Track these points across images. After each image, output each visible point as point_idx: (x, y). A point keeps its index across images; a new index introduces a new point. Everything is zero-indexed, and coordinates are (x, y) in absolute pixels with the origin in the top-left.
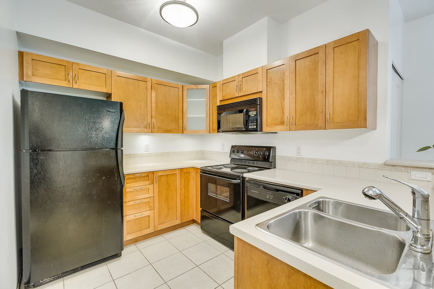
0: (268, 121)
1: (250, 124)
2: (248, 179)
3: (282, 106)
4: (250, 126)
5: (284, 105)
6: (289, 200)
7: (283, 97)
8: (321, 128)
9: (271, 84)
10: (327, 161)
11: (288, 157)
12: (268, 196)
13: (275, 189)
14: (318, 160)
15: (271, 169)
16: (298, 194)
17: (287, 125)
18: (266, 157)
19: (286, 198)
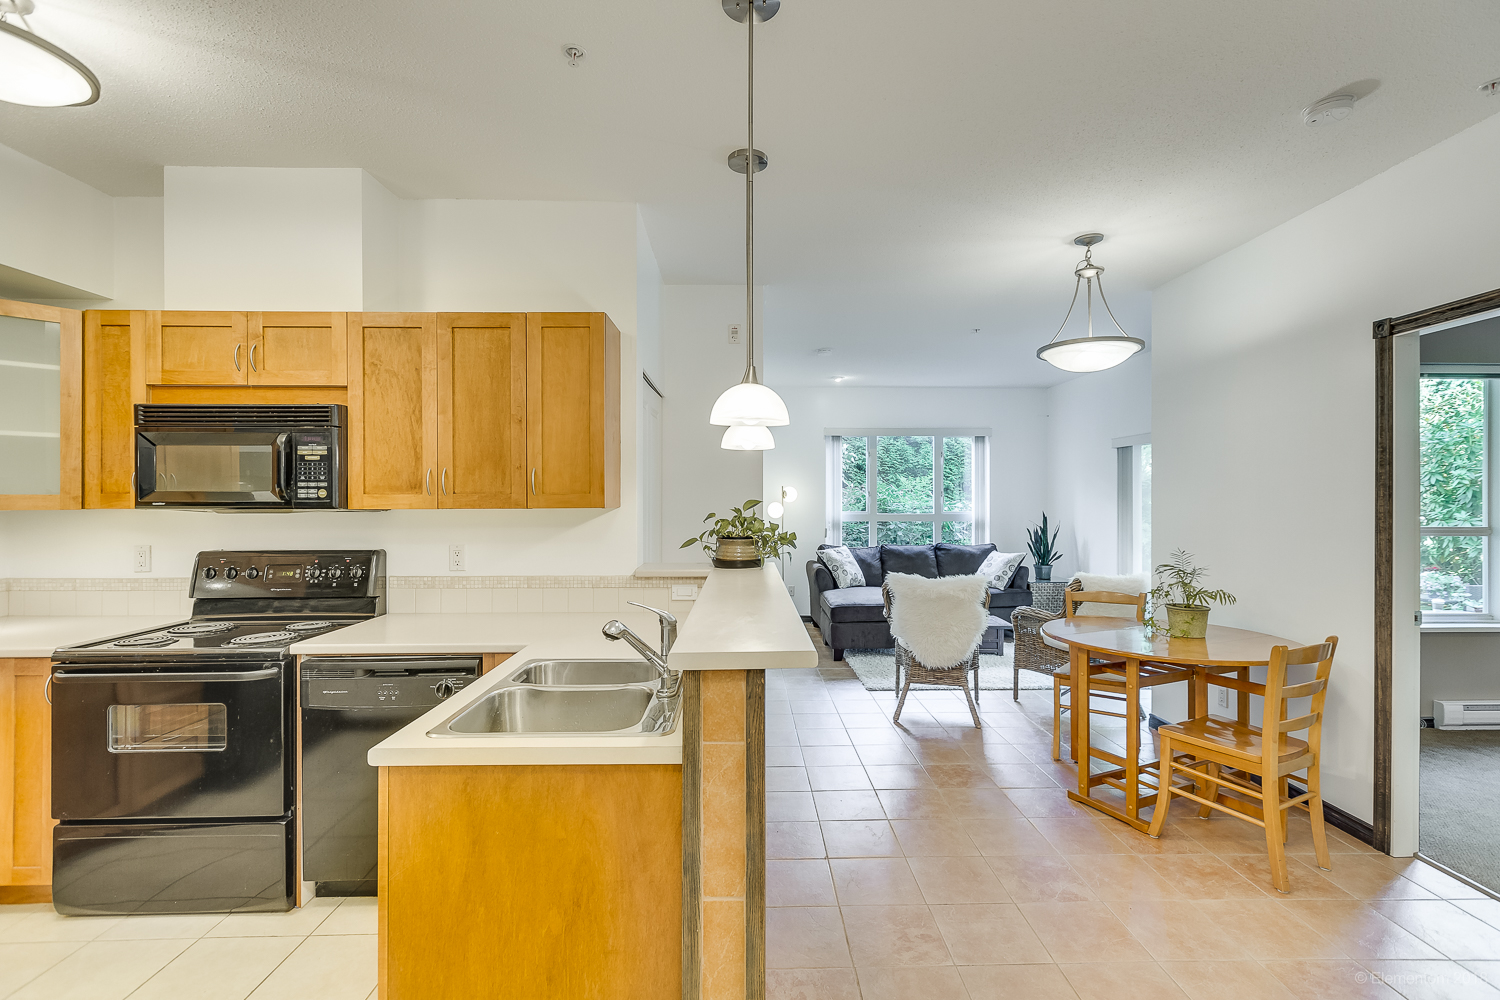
0: (367, 479)
1: (303, 484)
2: (307, 658)
3: (413, 438)
4: (303, 491)
5: (421, 438)
6: (448, 691)
7: (419, 416)
8: (517, 506)
9: (377, 372)
10: (529, 580)
11: (425, 579)
12: (385, 696)
13: (406, 670)
14: (507, 579)
15: (374, 617)
16: (469, 670)
17: (430, 494)
18: (356, 585)
19: (438, 688)
